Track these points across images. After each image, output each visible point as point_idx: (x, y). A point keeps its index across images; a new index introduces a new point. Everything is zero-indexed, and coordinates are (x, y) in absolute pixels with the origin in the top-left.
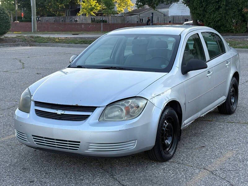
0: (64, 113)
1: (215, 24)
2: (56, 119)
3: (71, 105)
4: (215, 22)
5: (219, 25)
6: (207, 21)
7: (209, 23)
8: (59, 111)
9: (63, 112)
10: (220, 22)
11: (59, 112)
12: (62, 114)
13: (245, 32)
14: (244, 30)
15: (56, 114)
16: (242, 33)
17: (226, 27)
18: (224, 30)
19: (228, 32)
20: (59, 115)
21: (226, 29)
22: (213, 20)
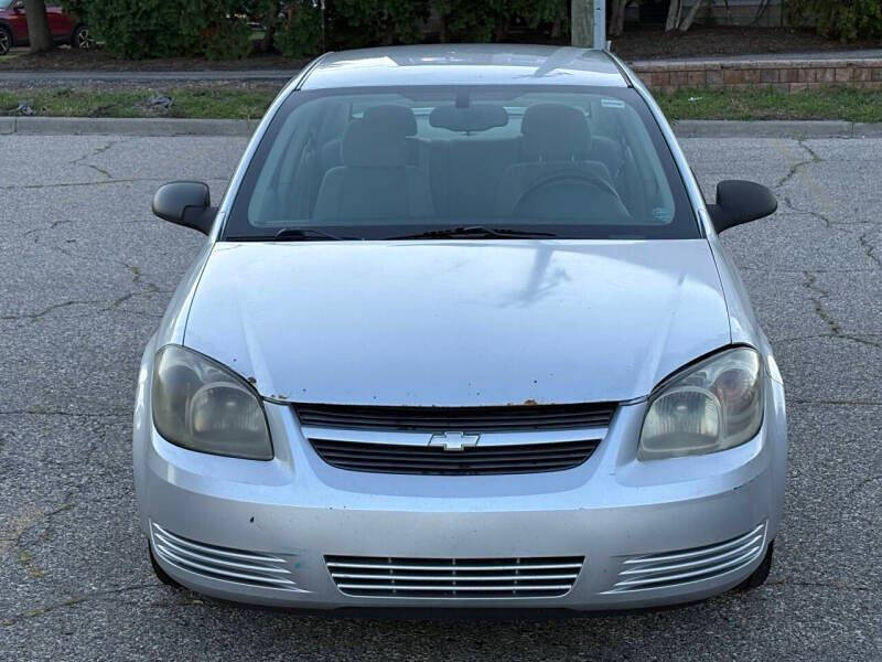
0: (479, 445)
1: (134, 24)
2: (442, 472)
3: (505, 404)
4: (134, 15)
5: (152, 28)
6: (102, 13)
7: (112, 20)
8: (449, 435)
9: (471, 441)
10: (155, 14)
11: (454, 442)
12: (467, 449)
13: (249, 57)
14: (246, 48)
15: (440, 449)
16: (240, 57)
17: (175, 35)
18: (169, 48)
19: (183, 55)
20: (454, 454)
21: (175, 44)
22: (128, 8)
